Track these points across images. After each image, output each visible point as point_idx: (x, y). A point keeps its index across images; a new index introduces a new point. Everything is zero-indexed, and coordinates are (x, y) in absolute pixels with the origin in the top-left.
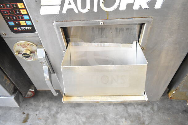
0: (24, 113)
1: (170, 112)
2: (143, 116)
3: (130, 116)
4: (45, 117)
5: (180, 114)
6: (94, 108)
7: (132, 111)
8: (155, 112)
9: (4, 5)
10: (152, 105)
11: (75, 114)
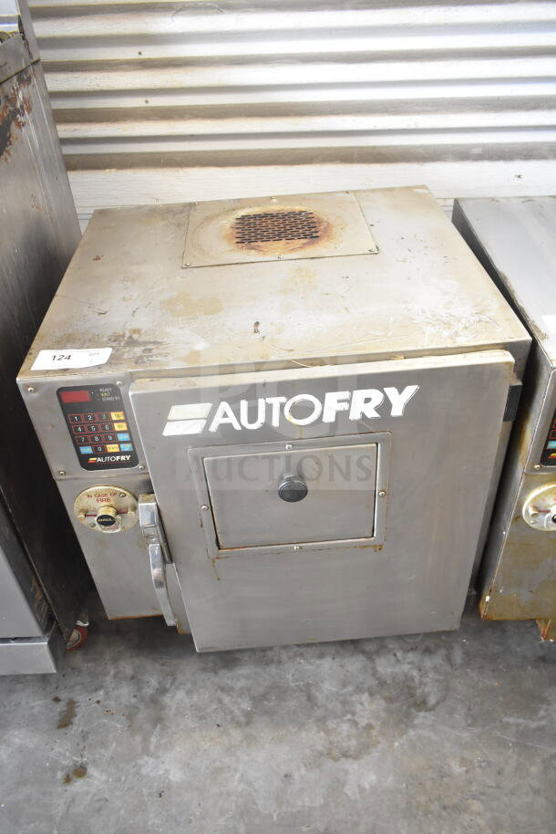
0: (57, 700)
1: (500, 667)
2: (421, 683)
3: (382, 684)
4: (126, 706)
5: (529, 668)
6: (274, 670)
7: (389, 670)
8: (456, 669)
9: (82, 415)
10: (448, 649)
11: (219, 692)
